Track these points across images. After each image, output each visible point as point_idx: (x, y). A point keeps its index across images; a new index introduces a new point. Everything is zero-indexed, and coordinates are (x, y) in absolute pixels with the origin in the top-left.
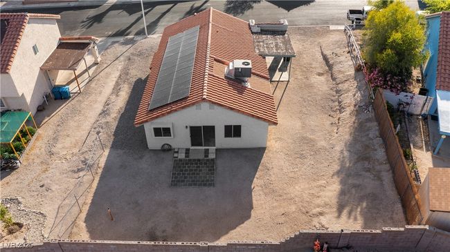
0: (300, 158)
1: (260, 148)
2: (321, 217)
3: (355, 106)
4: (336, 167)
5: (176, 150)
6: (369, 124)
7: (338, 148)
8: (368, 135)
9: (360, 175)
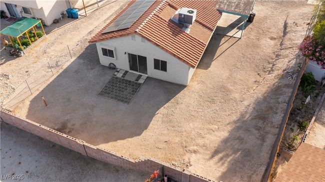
0: (210, 102)
1: (182, 85)
2: (194, 155)
3: (284, 71)
4: (234, 118)
5: (118, 70)
6: (284, 89)
7: (246, 103)
8: (278, 98)
9: (249, 131)
